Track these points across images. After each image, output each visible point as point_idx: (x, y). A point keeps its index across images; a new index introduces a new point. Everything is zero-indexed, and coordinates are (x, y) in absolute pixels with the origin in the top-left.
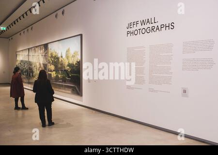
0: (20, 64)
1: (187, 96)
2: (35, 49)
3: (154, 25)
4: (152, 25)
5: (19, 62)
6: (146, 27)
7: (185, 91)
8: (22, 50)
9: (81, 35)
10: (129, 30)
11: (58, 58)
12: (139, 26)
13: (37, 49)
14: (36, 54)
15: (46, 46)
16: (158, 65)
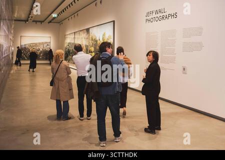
0: (68, 45)
1: (186, 73)
2: (79, 33)
3: (164, 14)
4: (163, 14)
5: (67, 44)
6: (158, 15)
7: (184, 69)
8: (70, 34)
9: (114, 21)
10: (148, 18)
11: (96, 41)
12: (154, 15)
13: (81, 33)
14: (81, 37)
15: (88, 30)
16: (167, 48)
